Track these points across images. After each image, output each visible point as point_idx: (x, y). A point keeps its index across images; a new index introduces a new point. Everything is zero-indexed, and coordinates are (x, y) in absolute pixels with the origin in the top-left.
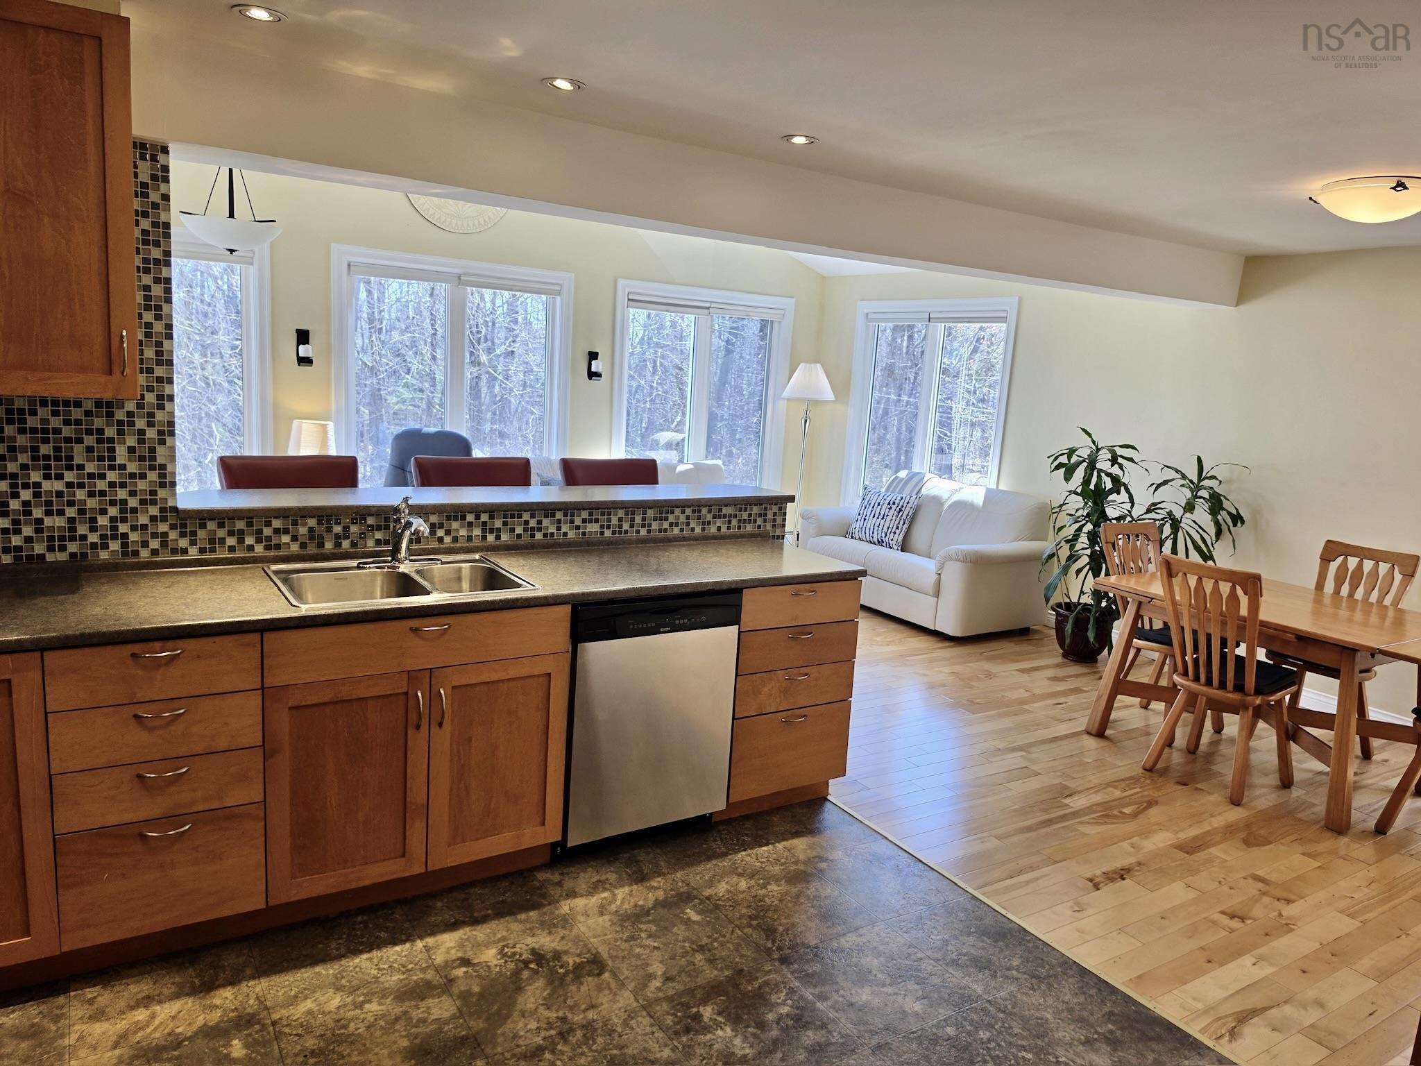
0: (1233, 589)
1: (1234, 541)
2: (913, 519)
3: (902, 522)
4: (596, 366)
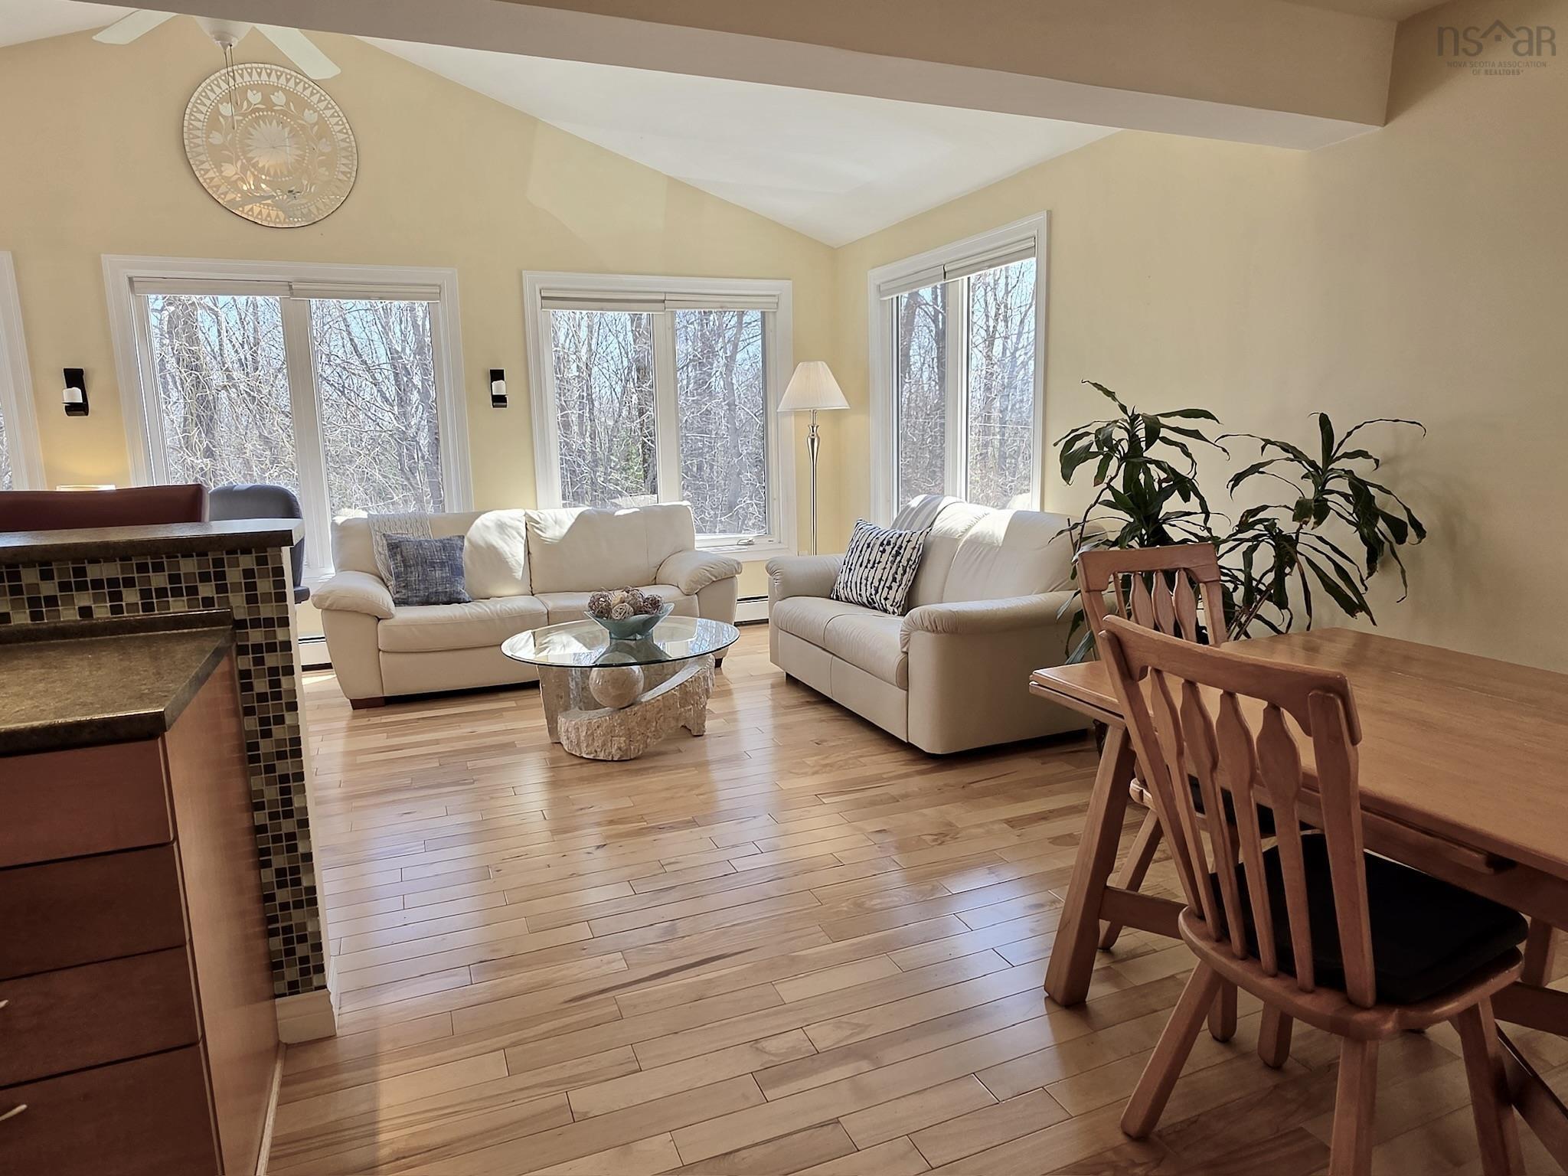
0: (1273, 713)
1: (1403, 572)
2: (920, 564)
3: (900, 571)
4: (499, 387)
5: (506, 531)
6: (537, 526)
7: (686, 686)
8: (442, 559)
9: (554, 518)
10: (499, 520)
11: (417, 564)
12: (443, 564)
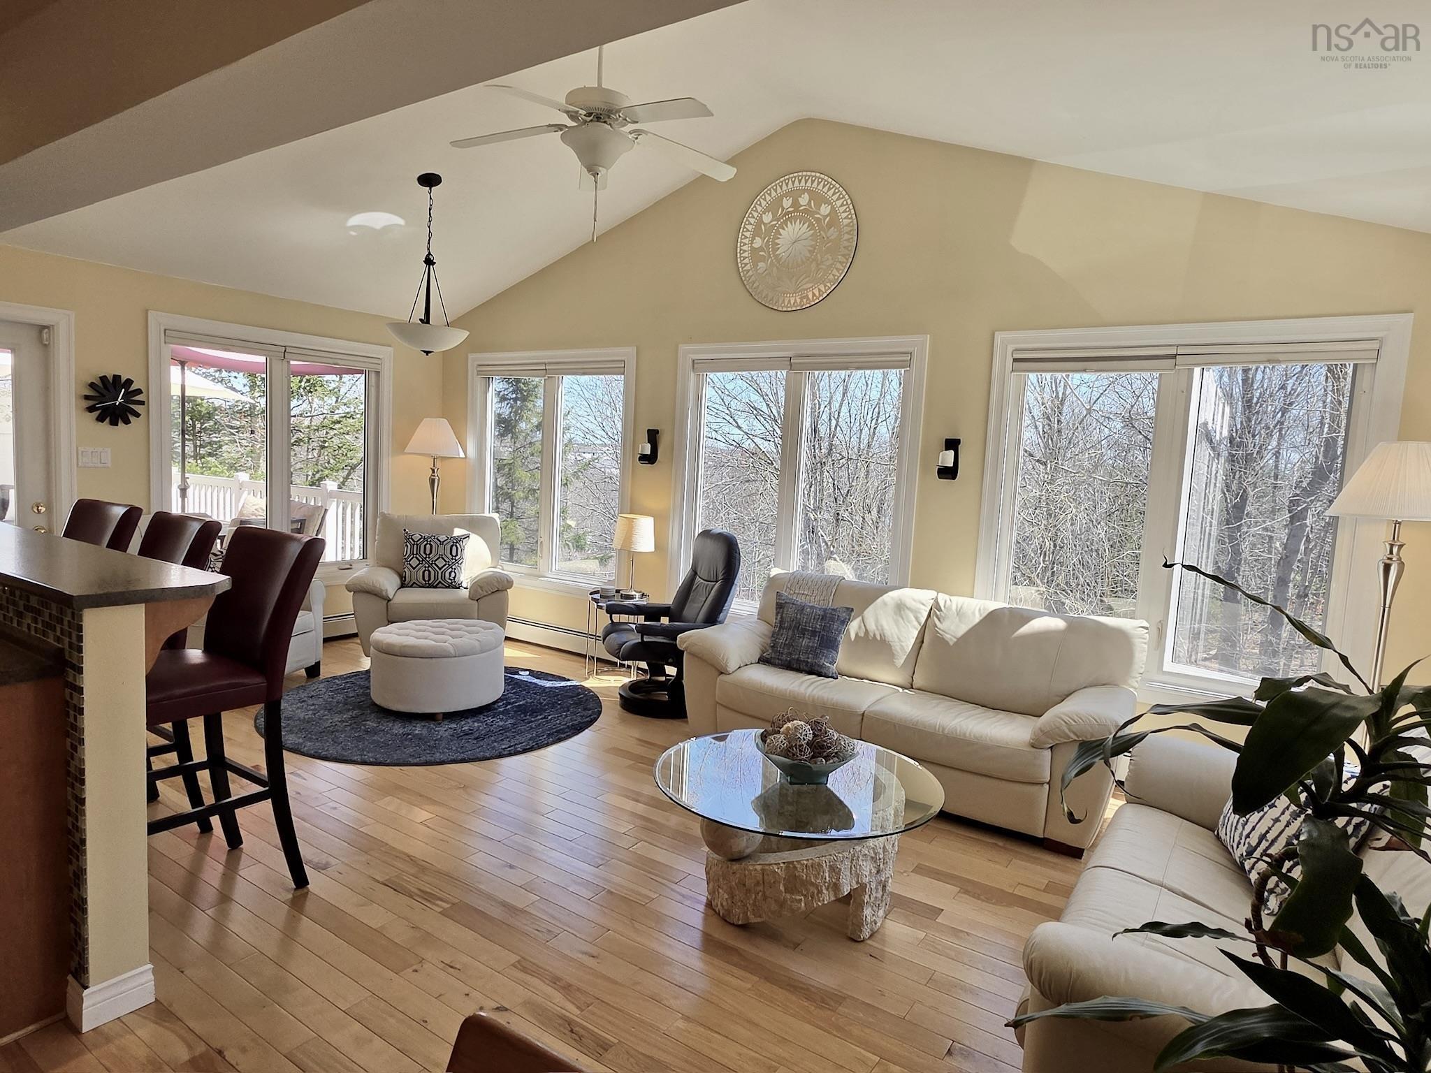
4: (948, 458)
5: (902, 612)
6: (938, 613)
7: (795, 868)
8: (816, 627)
9: (959, 607)
10: (900, 600)
11: (790, 629)
12: (814, 633)
